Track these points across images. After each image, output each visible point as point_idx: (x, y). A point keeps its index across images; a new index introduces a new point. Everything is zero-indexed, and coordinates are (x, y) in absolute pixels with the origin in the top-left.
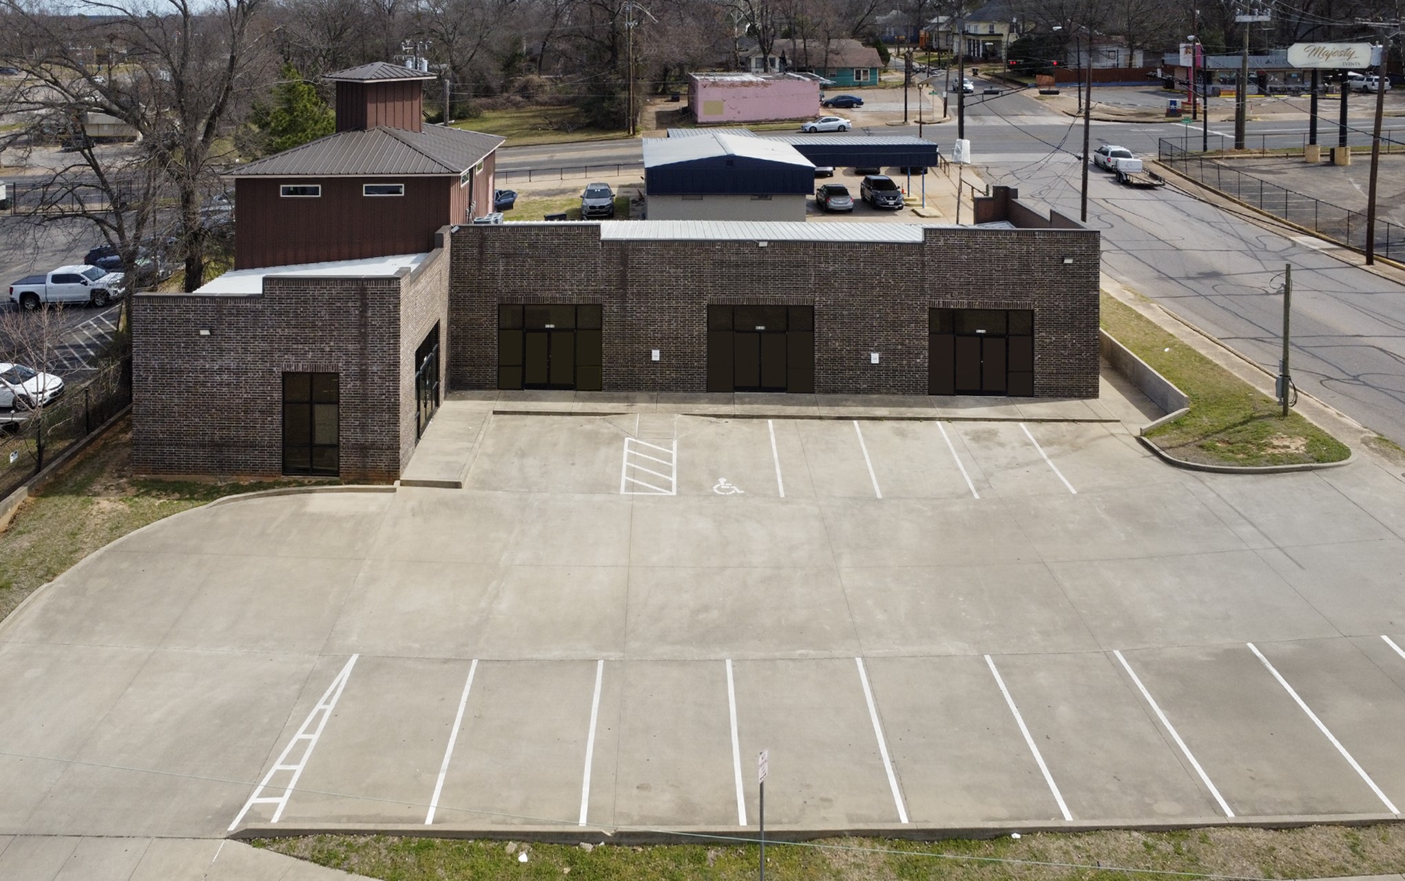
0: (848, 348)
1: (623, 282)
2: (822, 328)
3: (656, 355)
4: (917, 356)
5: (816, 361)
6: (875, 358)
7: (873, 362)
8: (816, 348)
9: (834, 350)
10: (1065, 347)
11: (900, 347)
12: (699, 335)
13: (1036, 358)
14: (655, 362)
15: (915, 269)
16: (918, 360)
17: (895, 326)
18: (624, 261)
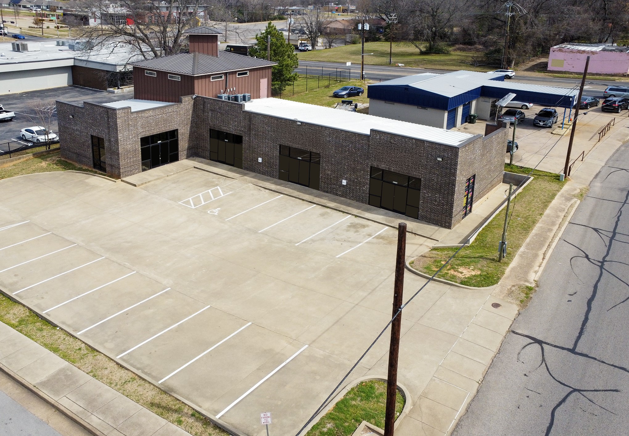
0: (334, 175)
1: (250, 129)
2: (324, 165)
3: (260, 160)
4: (364, 186)
5: (320, 177)
6: (344, 182)
7: (343, 184)
8: (321, 172)
9: (328, 174)
10: (436, 201)
11: (356, 180)
12: (276, 156)
13: (420, 202)
14: (260, 163)
15: (365, 147)
16: (364, 188)
17: (354, 170)
18: (250, 120)
